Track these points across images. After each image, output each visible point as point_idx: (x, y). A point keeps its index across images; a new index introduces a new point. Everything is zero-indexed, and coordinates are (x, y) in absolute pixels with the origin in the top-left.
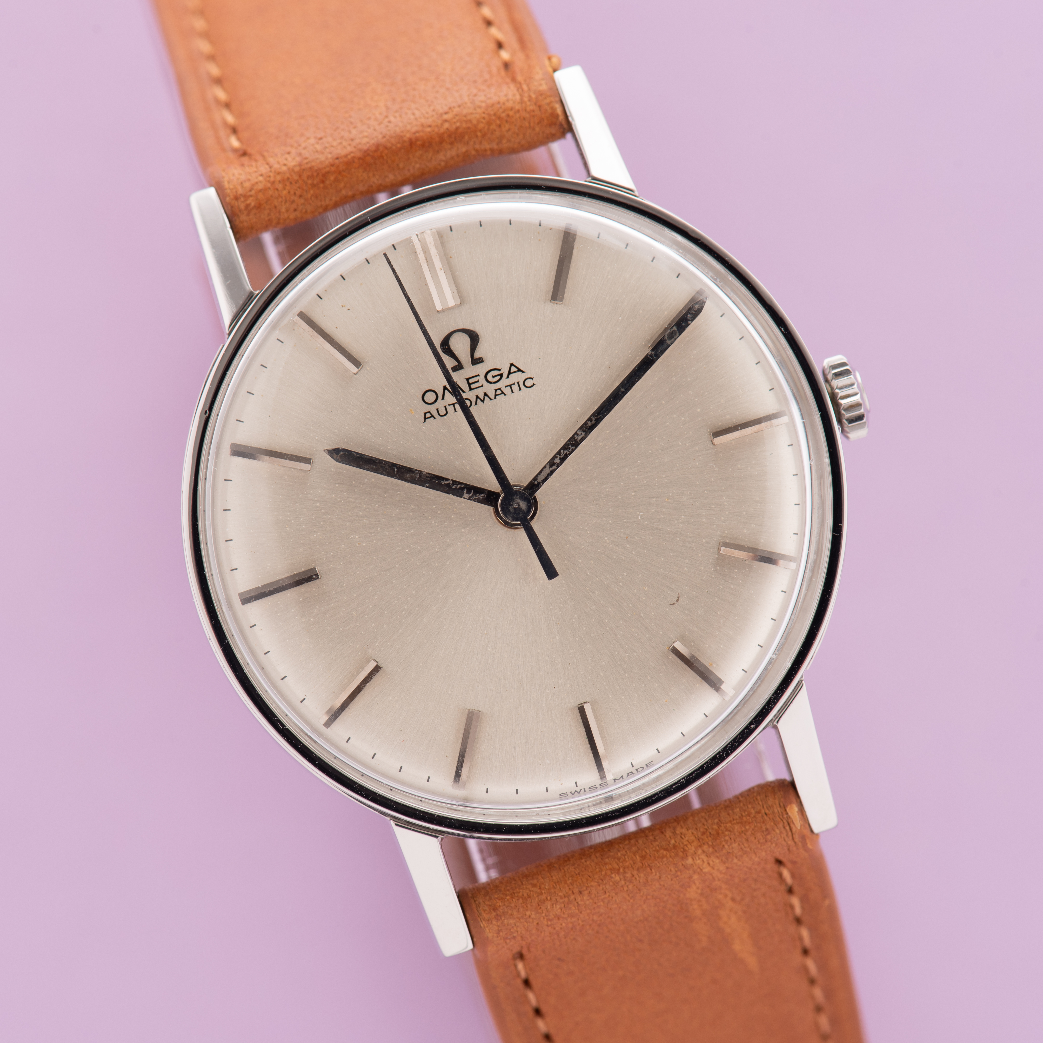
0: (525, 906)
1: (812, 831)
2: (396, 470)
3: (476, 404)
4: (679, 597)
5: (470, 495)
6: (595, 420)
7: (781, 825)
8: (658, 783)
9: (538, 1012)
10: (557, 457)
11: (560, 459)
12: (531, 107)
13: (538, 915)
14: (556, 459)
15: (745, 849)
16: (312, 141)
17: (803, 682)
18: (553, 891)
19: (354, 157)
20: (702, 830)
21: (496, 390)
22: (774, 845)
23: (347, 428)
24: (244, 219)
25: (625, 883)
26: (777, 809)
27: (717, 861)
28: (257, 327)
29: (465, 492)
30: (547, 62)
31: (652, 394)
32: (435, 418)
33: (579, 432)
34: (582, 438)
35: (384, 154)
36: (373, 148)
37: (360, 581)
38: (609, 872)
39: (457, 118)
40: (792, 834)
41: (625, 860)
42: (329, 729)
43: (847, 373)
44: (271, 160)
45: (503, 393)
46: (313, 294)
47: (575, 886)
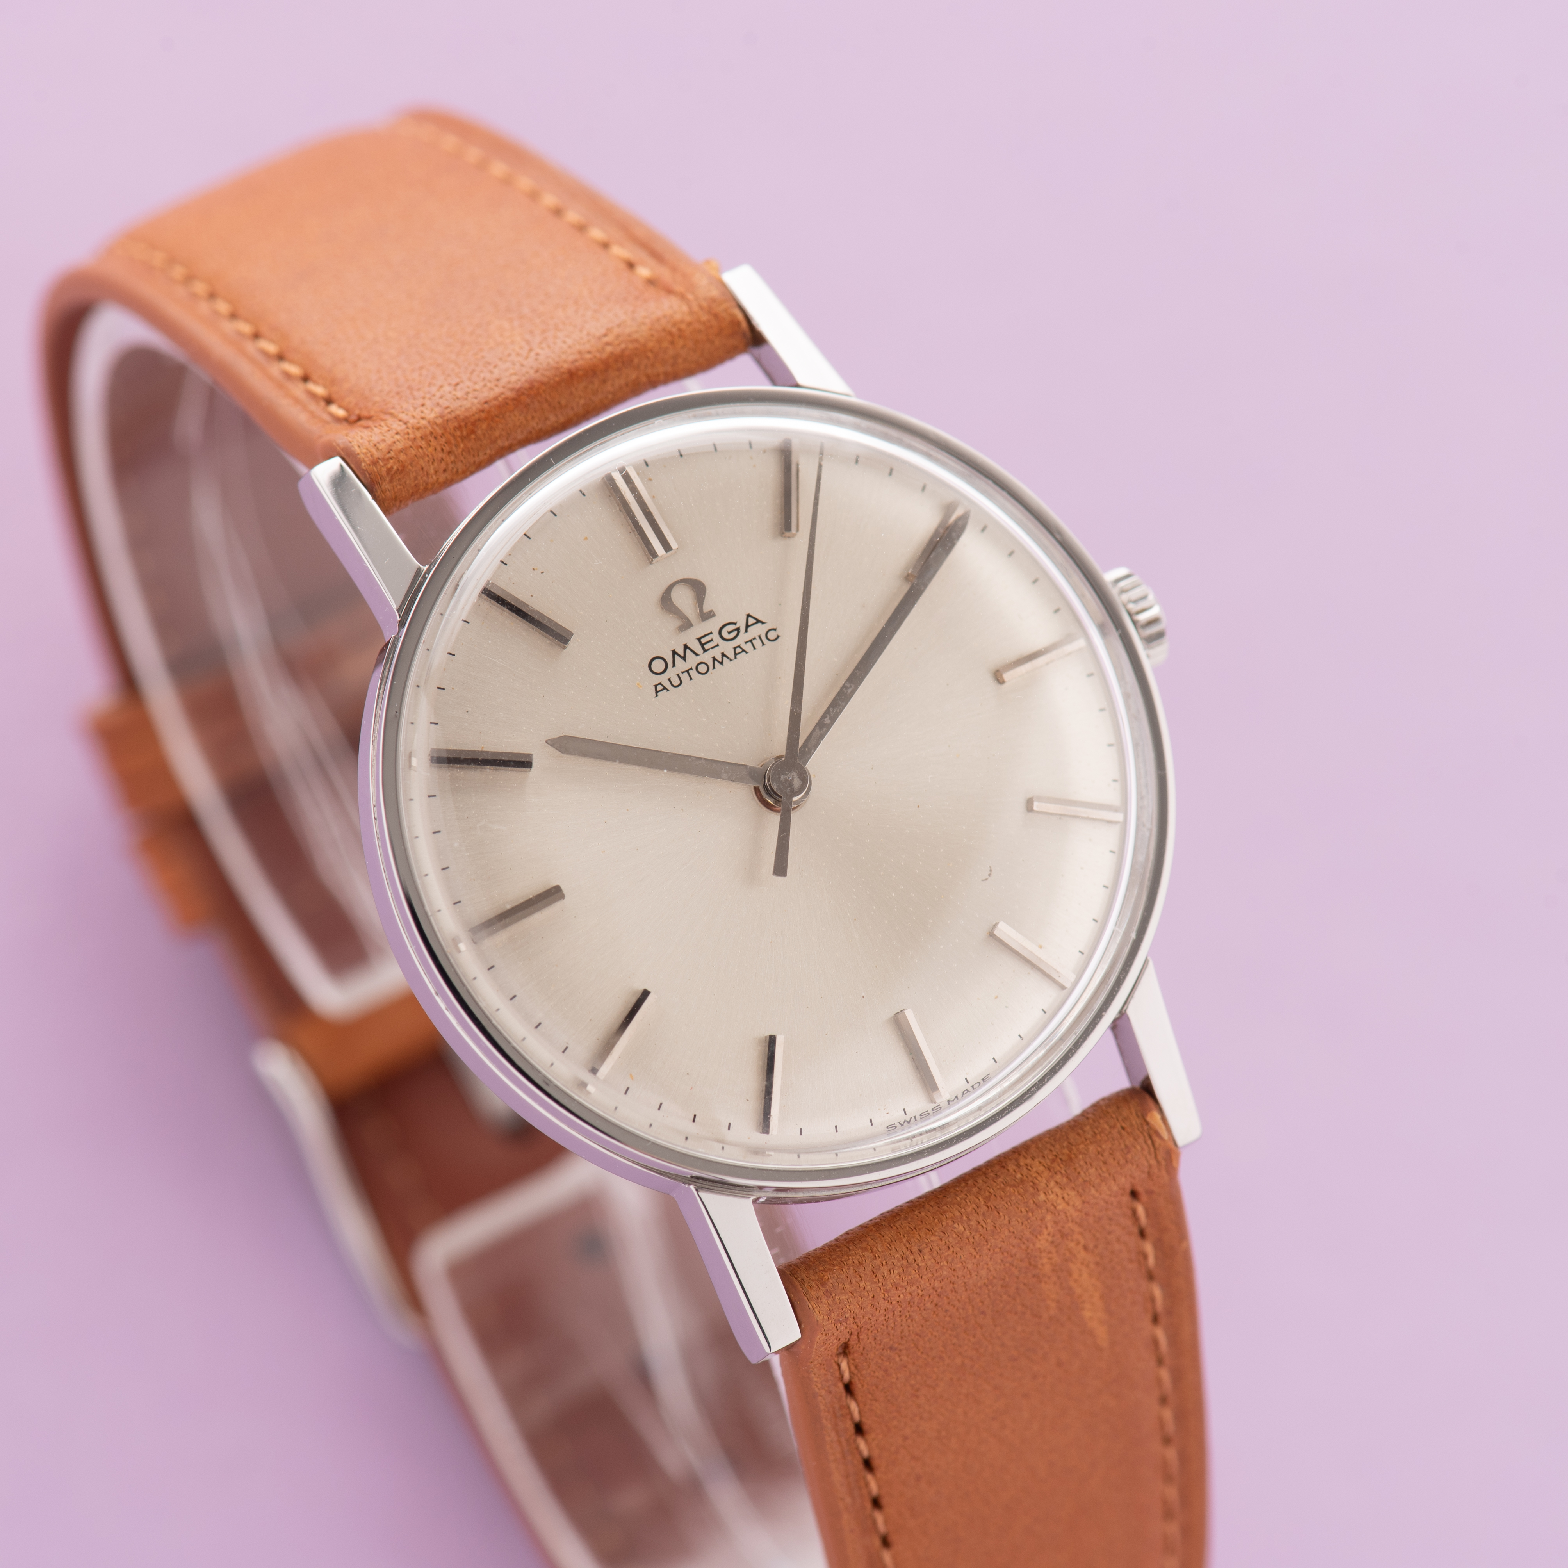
0: (858, 1276)
1: (1176, 1144)
3: (714, 668)
4: (991, 871)
7: (1141, 1140)
9: (859, 1429)
10: (826, 717)
11: (830, 718)
12: (704, 318)
13: (873, 1285)
14: (825, 720)
15: (1103, 1175)
16: (447, 388)
17: (1149, 958)
20: (1050, 1157)
21: (735, 648)
23: (566, 714)
25: (971, 1233)
26: (1135, 1121)
27: (1073, 1193)
30: (706, 267)
32: (668, 690)
33: (848, 685)
34: (852, 690)
35: (541, 391)
36: (527, 385)
38: (950, 1223)
39: (620, 339)
40: (1155, 1149)
41: (966, 1205)
44: (403, 417)
45: (743, 651)
47: (913, 1244)
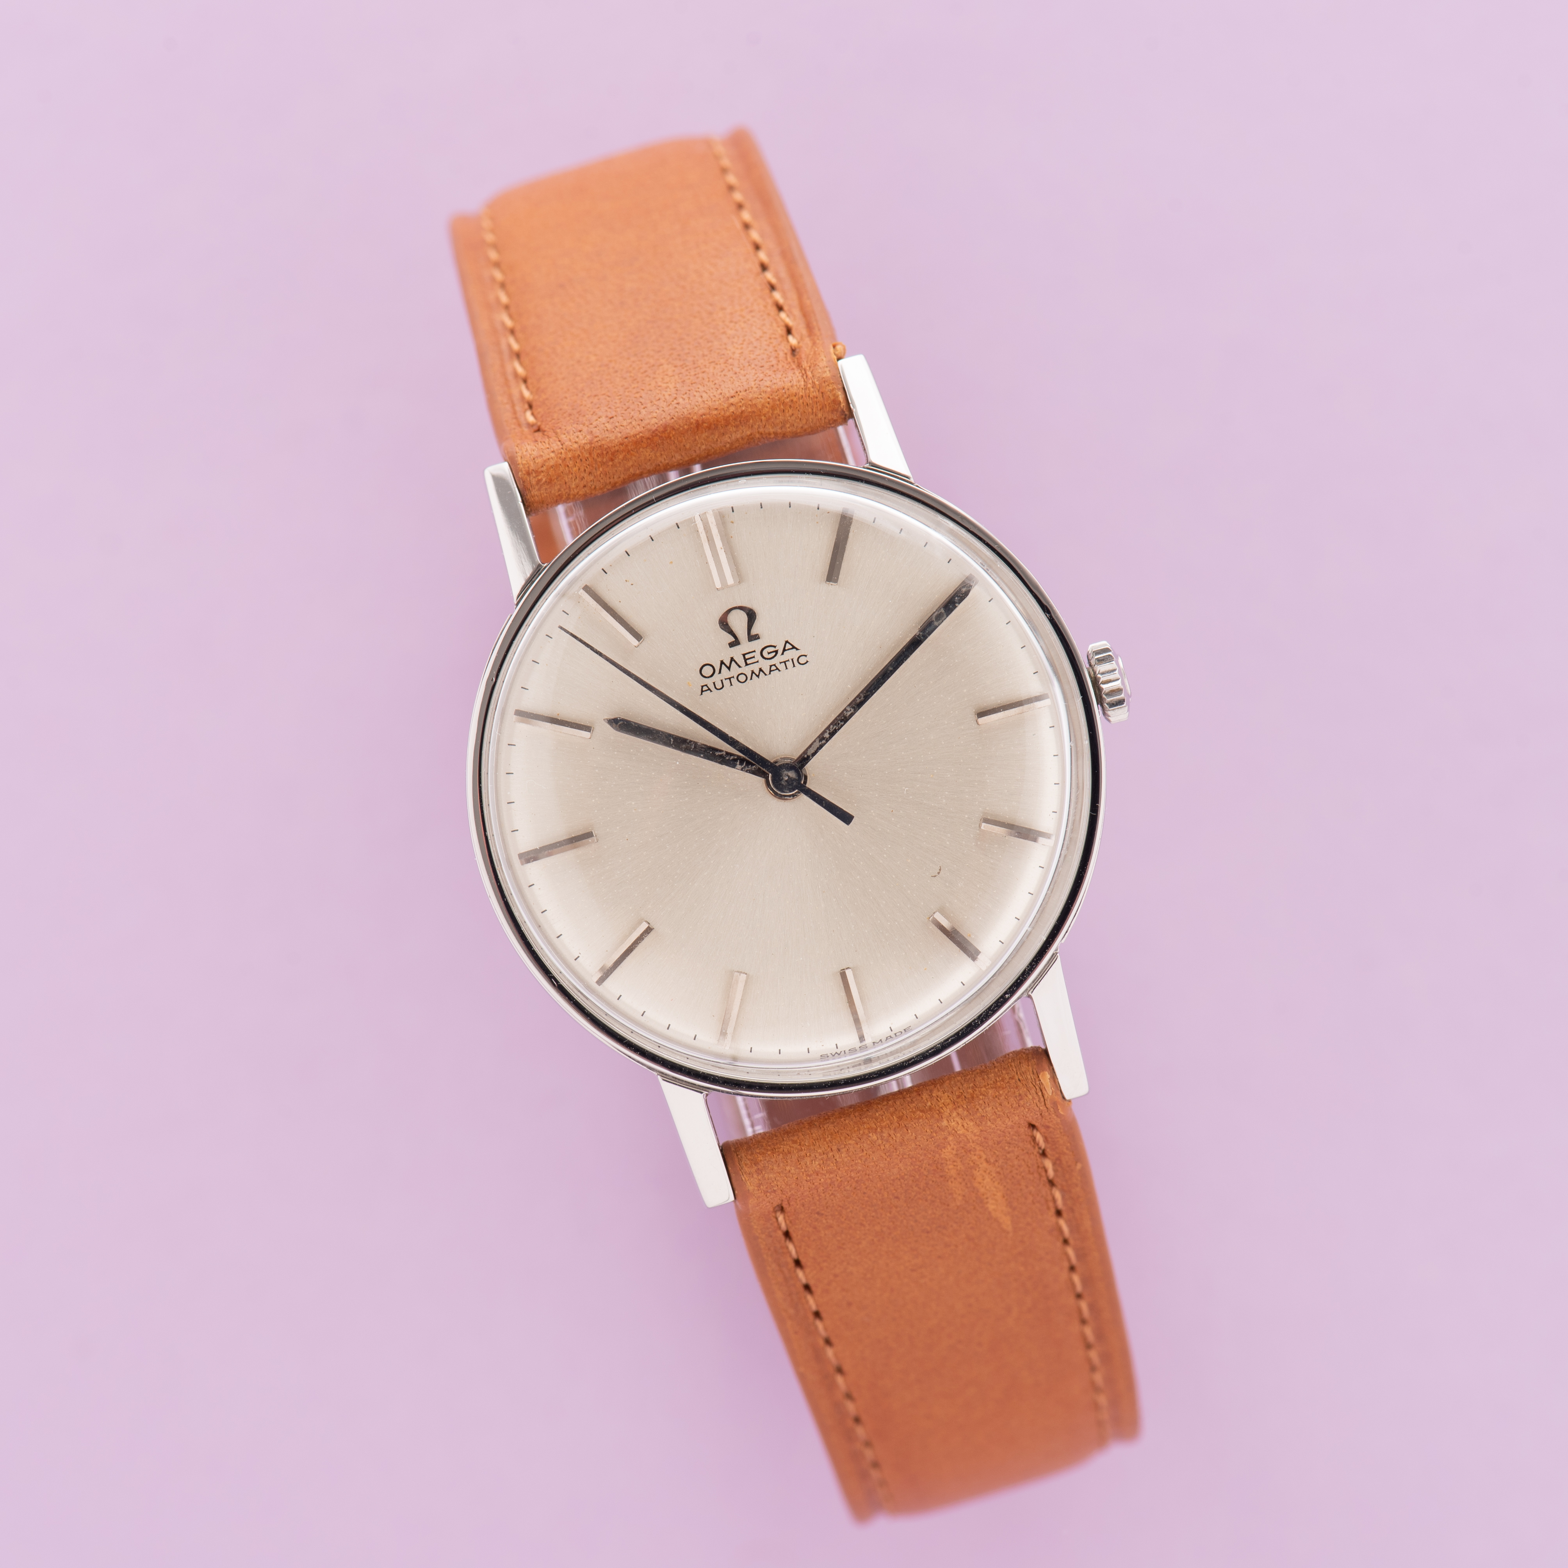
0: (785, 1162)
1: (1064, 1098)
2: (672, 740)
3: (751, 679)
4: (940, 870)
5: (743, 766)
6: (864, 697)
7: (1033, 1091)
8: (915, 1047)
9: (798, 1263)
10: (827, 732)
11: (829, 734)
12: (814, 393)
13: (797, 1170)
14: (825, 734)
15: (998, 1113)
16: (603, 420)
17: (1058, 954)
18: (812, 1147)
19: (642, 437)
20: (957, 1093)
21: (771, 666)
22: (1027, 1110)
23: (627, 698)
24: (535, 494)
25: (883, 1142)
26: (1030, 1076)
27: (972, 1124)
28: (544, 598)
29: (738, 763)
30: (832, 349)
31: (921, 674)
32: (711, 691)
33: (848, 709)
34: (851, 714)
35: (671, 435)
36: (661, 429)
37: (635, 845)
38: (866, 1131)
39: (743, 402)
40: (1044, 1099)
41: (882, 1120)
42: (601, 986)
43: (1108, 659)
44: (563, 437)
45: (777, 669)
46: (598, 568)
47: (834, 1144)
